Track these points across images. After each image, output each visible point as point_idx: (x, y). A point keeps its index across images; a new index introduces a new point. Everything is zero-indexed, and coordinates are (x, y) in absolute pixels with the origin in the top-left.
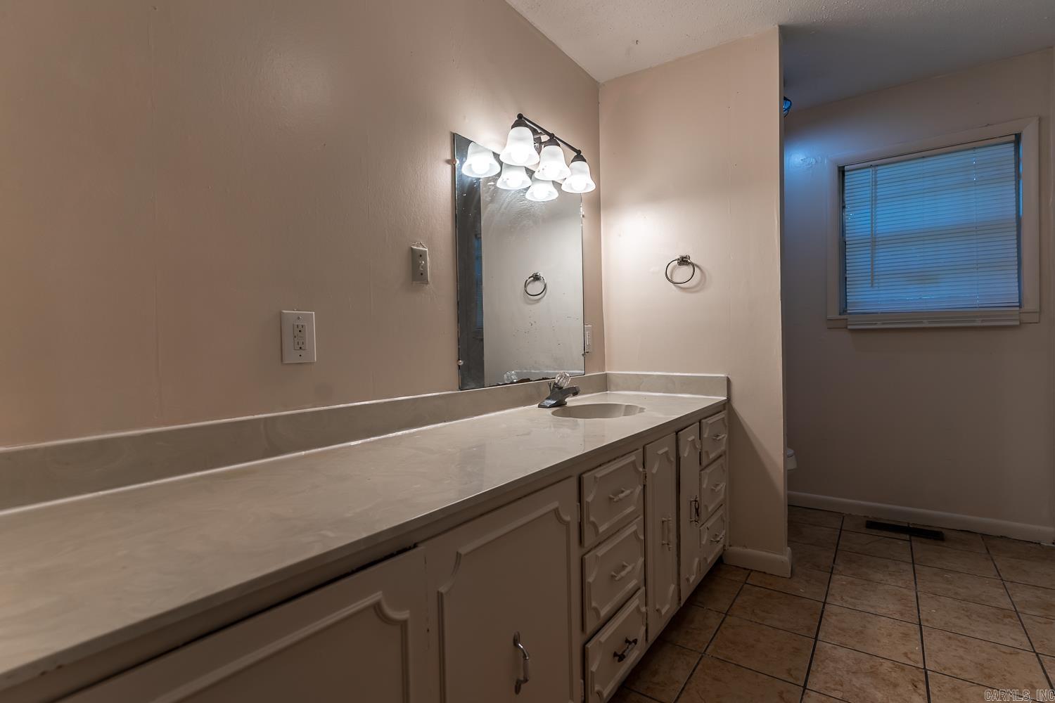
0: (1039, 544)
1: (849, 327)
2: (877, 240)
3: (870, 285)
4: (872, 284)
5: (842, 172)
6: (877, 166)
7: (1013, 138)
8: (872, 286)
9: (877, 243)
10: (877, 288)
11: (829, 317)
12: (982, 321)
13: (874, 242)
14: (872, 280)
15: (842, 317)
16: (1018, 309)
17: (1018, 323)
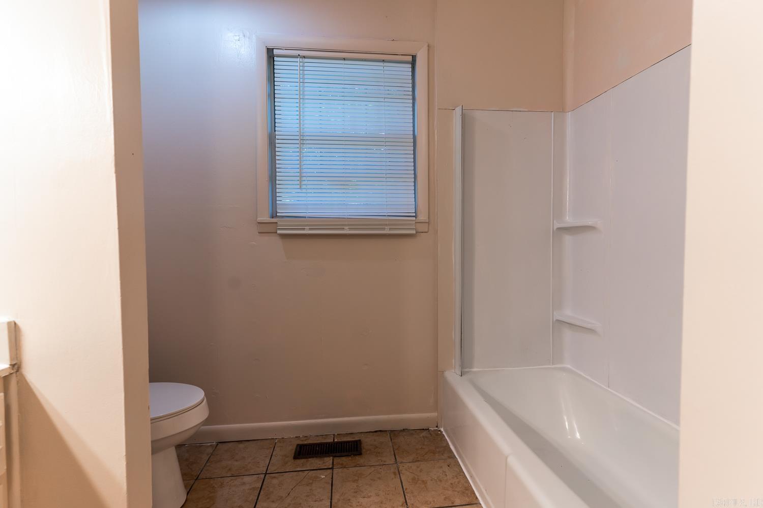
0: (428, 429)
1: (279, 232)
2: (305, 138)
3: (298, 187)
4: (301, 185)
5: (271, 54)
6: (304, 57)
7: (410, 59)
8: (300, 188)
9: (305, 142)
10: (304, 191)
11: (260, 219)
12: (390, 229)
13: (302, 140)
14: (301, 181)
15: (274, 220)
16: (414, 218)
17: (414, 232)
